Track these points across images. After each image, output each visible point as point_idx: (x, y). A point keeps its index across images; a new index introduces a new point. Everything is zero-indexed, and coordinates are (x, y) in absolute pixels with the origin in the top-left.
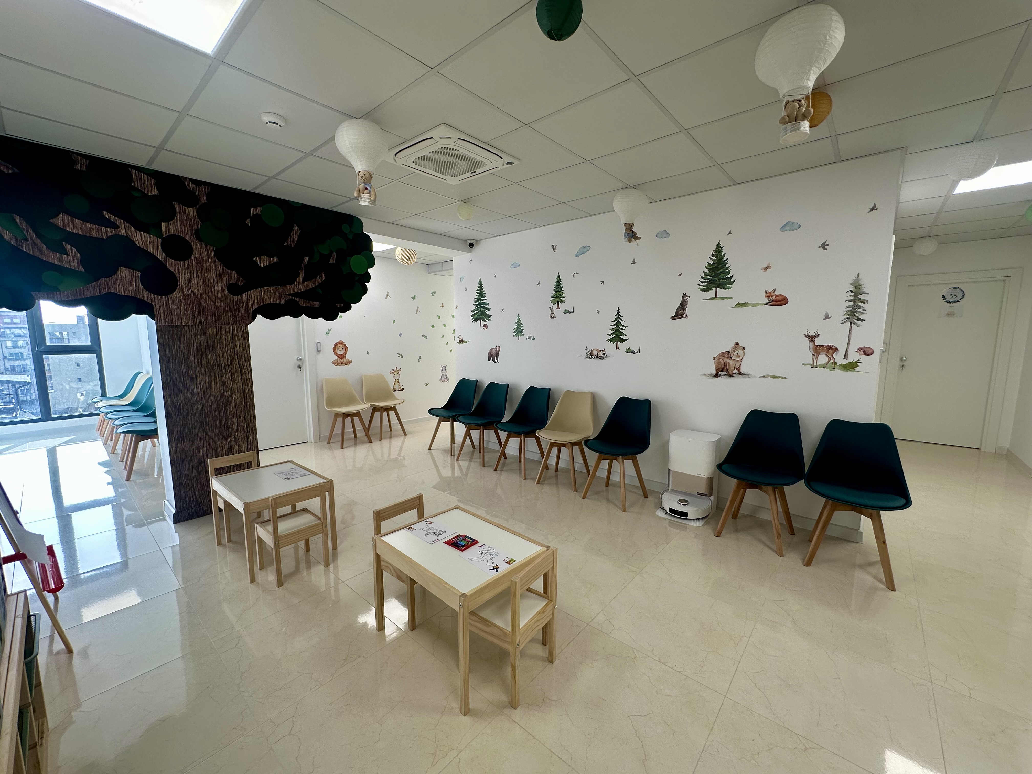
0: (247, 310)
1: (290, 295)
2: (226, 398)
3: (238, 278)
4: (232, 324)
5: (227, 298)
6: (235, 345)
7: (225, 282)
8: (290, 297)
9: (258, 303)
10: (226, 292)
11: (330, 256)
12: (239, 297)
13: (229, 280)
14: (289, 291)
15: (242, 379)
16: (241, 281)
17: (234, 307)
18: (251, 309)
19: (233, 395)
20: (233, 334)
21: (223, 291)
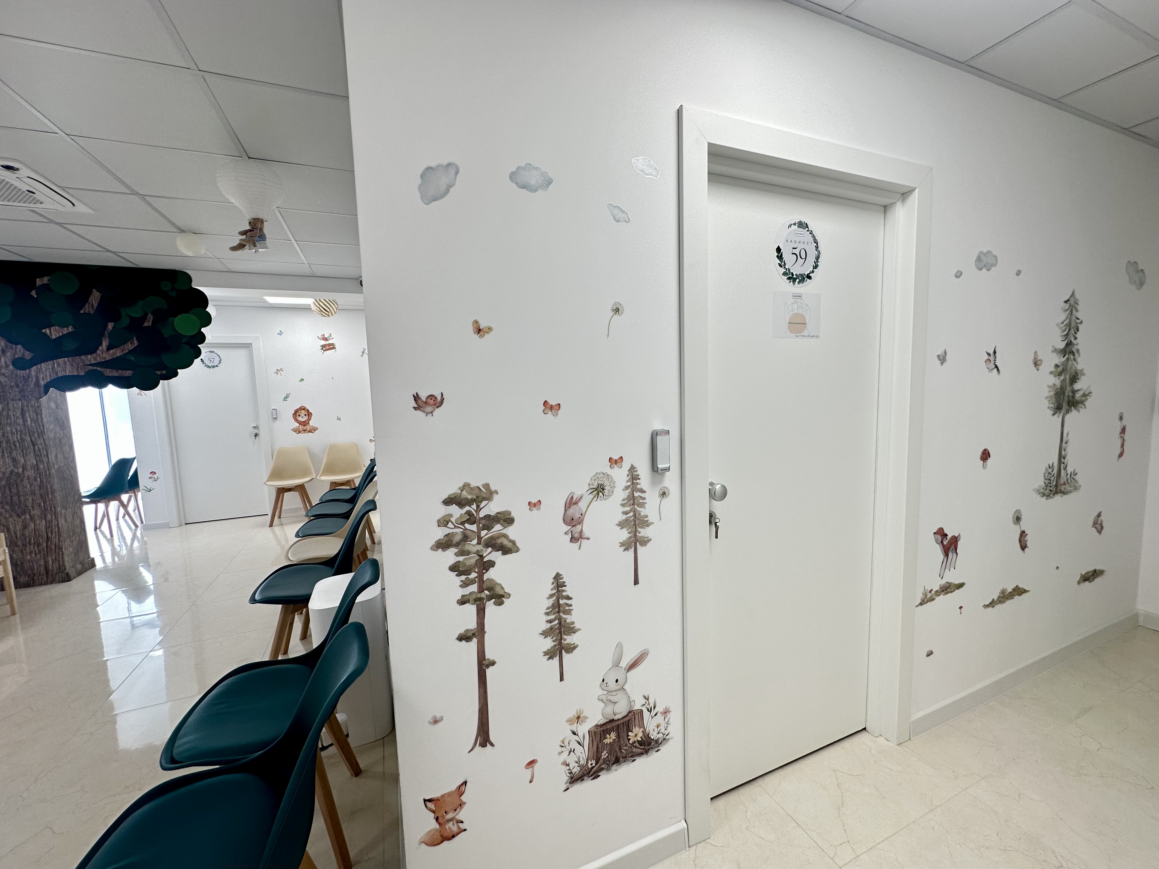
0: (37, 384)
1: (90, 365)
2: (18, 474)
3: (24, 353)
4: (20, 400)
5: (12, 373)
6: (24, 421)
7: (9, 357)
8: (91, 368)
9: (50, 376)
10: (11, 367)
11: (144, 318)
12: (27, 371)
13: (14, 355)
14: (90, 361)
15: (36, 456)
16: (28, 355)
17: (21, 382)
18: (42, 383)
19: (25, 472)
20: (22, 409)
21: (7, 366)
